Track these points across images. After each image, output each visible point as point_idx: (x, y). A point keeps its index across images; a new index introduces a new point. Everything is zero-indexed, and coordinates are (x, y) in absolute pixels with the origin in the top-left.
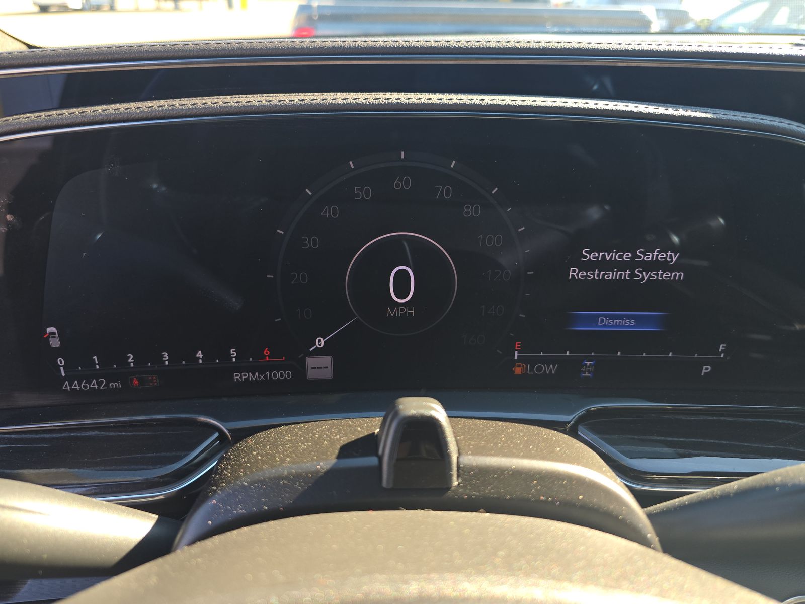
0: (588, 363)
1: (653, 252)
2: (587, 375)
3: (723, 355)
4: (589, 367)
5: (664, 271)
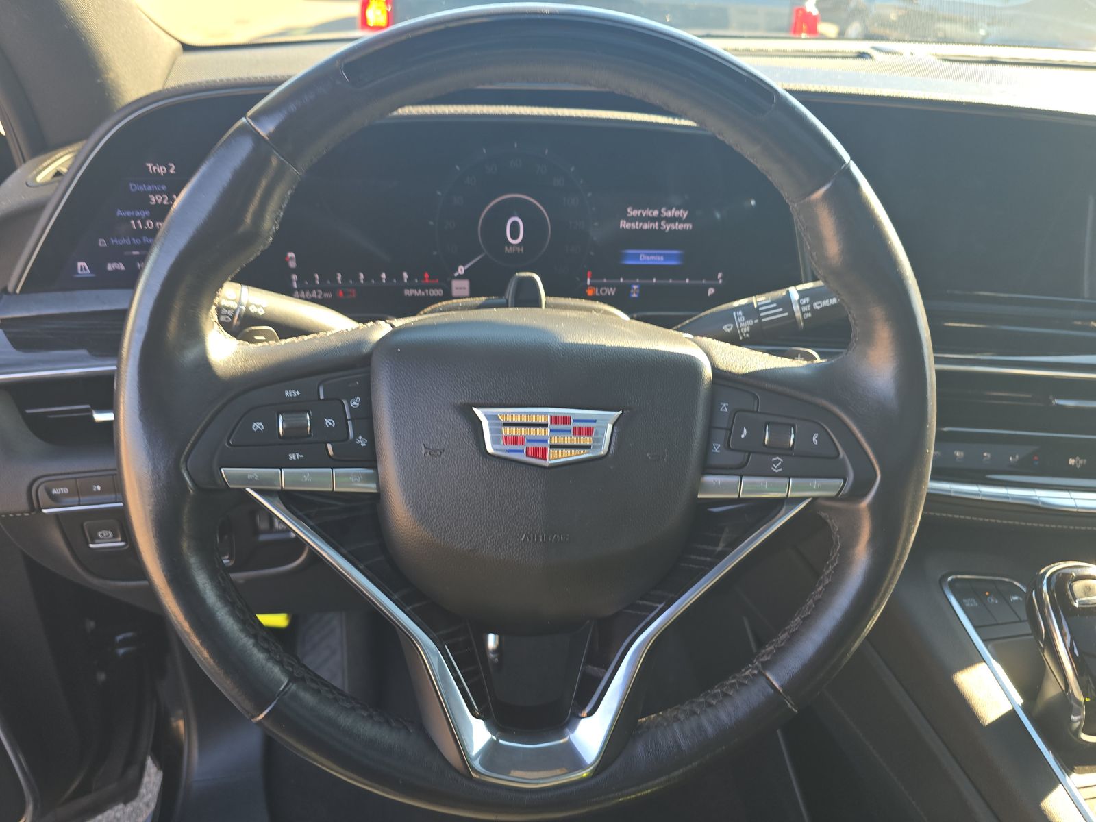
0: (635, 287)
1: (671, 210)
2: (634, 295)
5: (679, 223)
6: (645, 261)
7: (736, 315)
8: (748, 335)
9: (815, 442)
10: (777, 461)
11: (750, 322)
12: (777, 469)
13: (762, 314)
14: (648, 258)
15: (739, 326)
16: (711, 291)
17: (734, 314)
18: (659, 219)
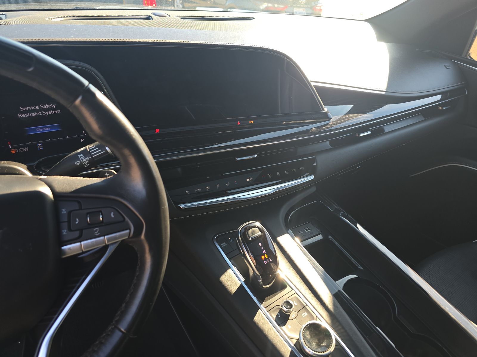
0: (40, 145)
1: (46, 105)
2: (41, 149)
3: (85, 134)
4: (40, 146)
5: (53, 111)
6: (40, 131)
7: (80, 156)
8: (89, 165)
9: (113, 216)
10: (96, 230)
11: (87, 158)
12: (97, 234)
13: (92, 154)
14: (40, 130)
15: (83, 161)
16: (82, 140)
17: (79, 156)
18: (40, 110)
